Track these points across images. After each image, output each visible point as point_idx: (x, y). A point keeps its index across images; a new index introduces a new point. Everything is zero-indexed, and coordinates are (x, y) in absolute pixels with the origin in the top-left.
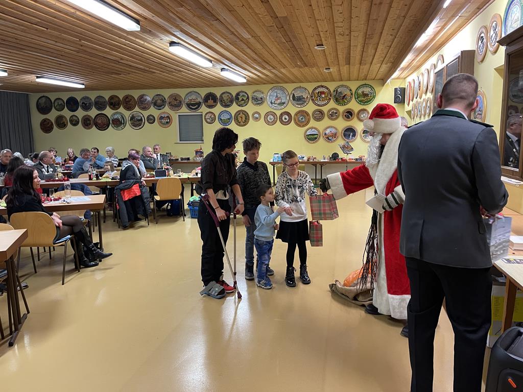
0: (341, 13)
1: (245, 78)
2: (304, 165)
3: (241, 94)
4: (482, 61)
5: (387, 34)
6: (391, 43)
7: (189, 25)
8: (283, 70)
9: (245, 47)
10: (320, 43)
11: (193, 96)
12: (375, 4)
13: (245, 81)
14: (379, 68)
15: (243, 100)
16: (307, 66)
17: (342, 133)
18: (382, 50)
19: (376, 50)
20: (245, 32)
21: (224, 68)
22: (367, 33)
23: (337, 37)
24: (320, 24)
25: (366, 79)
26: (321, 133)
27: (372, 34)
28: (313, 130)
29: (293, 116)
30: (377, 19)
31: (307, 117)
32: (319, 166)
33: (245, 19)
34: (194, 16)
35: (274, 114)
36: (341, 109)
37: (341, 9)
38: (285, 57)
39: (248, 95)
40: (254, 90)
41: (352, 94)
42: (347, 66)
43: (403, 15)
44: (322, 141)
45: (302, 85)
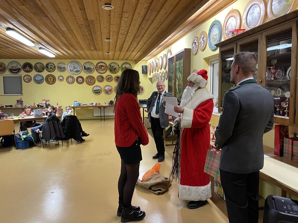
0: (126, 22)
1: (54, 54)
2: (93, 108)
3: (50, 64)
4: (196, 54)
5: (146, 36)
6: (146, 41)
7: (25, 17)
8: (81, 52)
9: (60, 35)
10: (108, 38)
11: (14, 64)
12: (146, 20)
13: (54, 56)
14: (135, 54)
15: (51, 68)
16: (97, 50)
17: (114, 89)
18: (141, 45)
19: (138, 44)
20: (63, 27)
21: (41, 48)
22: (136, 34)
23: (119, 35)
24: (112, 27)
25: (127, 60)
26: (103, 89)
27: (139, 36)
28: (98, 87)
29: (85, 79)
30: (143, 28)
31: (94, 80)
32: (102, 108)
33: (66, 18)
34: (31, 12)
35: (73, 78)
36: (114, 76)
37: (126, 20)
38: (85, 44)
39: (54, 65)
40: (59, 62)
41: (119, 68)
42: (119, 52)
43: (157, 27)
44: (103, 94)
45: (90, 61)
